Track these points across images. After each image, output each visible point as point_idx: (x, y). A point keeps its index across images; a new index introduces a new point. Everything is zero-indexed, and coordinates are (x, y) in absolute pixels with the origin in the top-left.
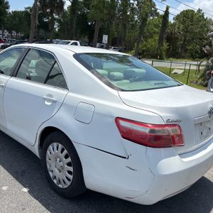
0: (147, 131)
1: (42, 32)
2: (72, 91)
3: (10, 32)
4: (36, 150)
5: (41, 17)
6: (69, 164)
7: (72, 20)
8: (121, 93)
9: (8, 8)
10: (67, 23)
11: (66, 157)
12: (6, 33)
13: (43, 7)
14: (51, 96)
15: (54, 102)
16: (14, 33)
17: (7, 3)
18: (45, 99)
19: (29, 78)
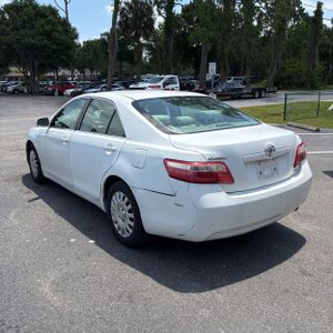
0: (188, 167)
1: (126, 66)
2: (130, 139)
3: (83, 72)
4: (101, 205)
5: (122, 44)
6: (130, 211)
7: (166, 44)
8: (171, 136)
9: (76, 37)
10: (160, 50)
11: (127, 204)
12: (77, 73)
13: (124, 30)
14: (110, 145)
15: (114, 151)
16: (88, 72)
17: (75, 29)
18: (106, 149)
19: (94, 131)
